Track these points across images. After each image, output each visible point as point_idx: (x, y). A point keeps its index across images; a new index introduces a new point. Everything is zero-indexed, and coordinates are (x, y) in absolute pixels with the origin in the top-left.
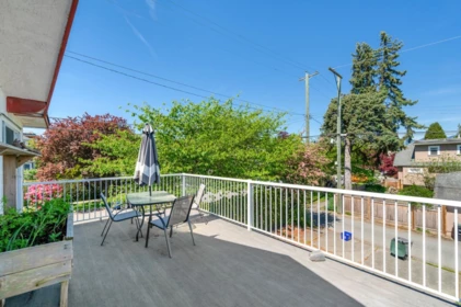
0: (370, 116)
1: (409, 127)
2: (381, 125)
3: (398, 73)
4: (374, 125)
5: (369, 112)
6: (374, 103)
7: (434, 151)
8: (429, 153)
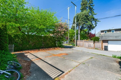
0: (84, 17)
1: (95, 22)
2: (87, 20)
3: (92, 6)
4: (85, 20)
5: (84, 16)
6: (85, 13)
7: (106, 32)
8: (104, 33)
